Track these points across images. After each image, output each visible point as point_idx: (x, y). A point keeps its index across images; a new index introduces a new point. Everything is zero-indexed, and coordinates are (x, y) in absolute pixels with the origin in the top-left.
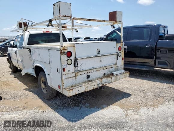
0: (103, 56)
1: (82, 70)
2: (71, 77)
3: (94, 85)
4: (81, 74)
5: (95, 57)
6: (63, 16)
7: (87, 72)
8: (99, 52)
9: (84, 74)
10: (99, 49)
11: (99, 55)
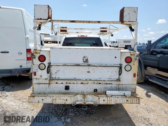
0: (91, 66)
1: (58, 78)
2: (43, 84)
3: (67, 100)
4: (57, 83)
5: (78, 65)
6: (38, 19)
7: (66, 81)
8: (87, 61)
9: (62, 83)
10: (87, 57)
11: (86, 64)
